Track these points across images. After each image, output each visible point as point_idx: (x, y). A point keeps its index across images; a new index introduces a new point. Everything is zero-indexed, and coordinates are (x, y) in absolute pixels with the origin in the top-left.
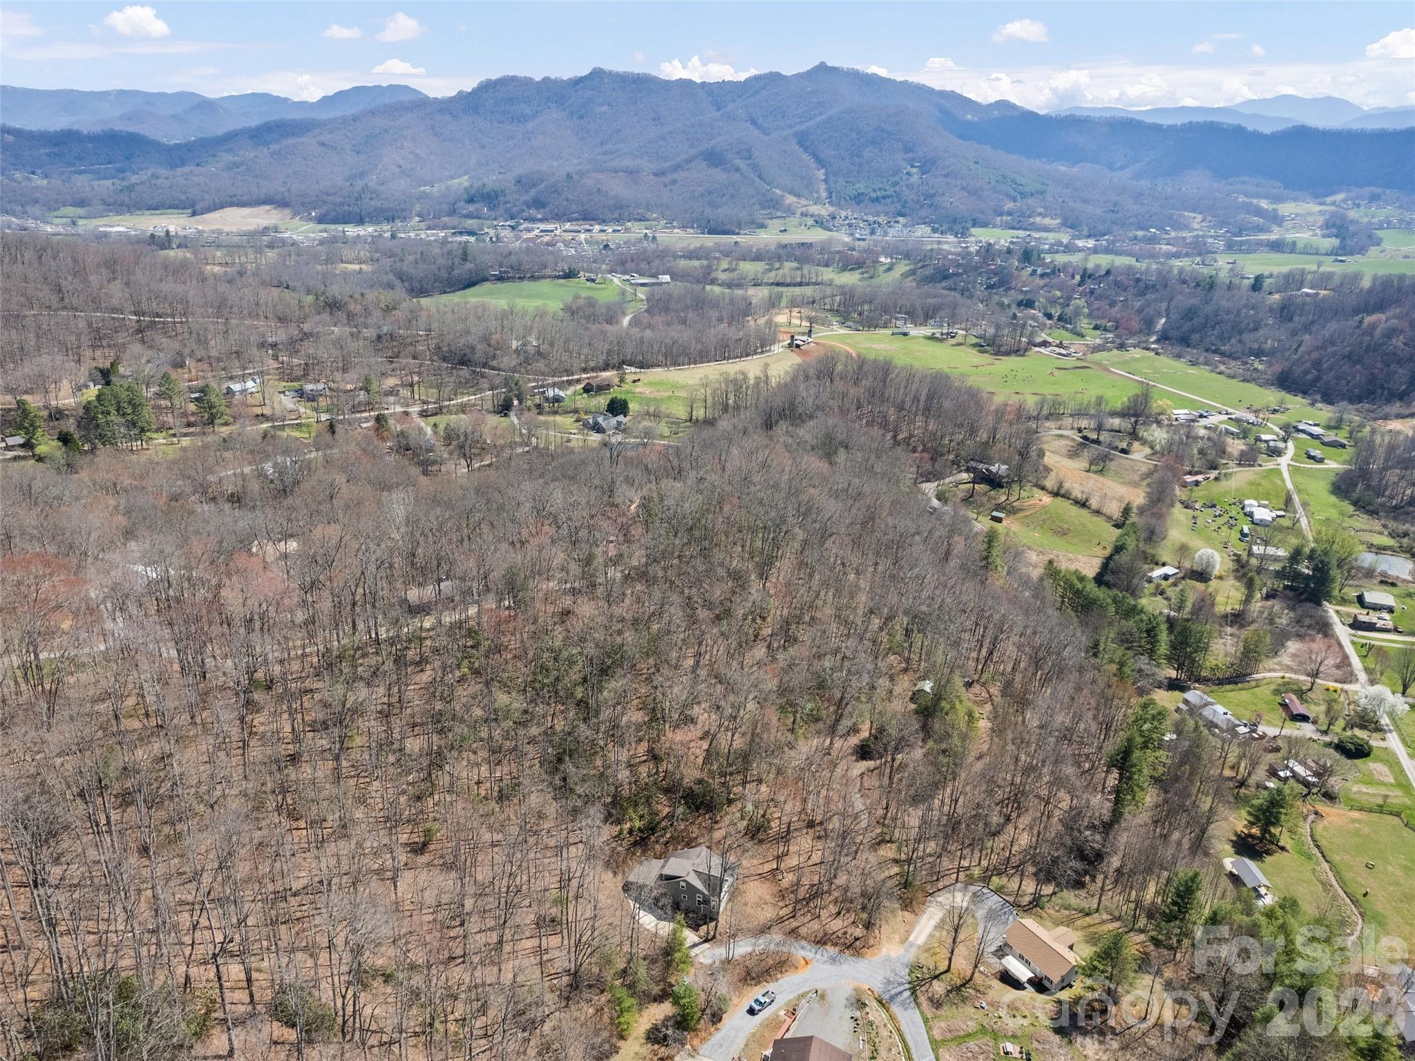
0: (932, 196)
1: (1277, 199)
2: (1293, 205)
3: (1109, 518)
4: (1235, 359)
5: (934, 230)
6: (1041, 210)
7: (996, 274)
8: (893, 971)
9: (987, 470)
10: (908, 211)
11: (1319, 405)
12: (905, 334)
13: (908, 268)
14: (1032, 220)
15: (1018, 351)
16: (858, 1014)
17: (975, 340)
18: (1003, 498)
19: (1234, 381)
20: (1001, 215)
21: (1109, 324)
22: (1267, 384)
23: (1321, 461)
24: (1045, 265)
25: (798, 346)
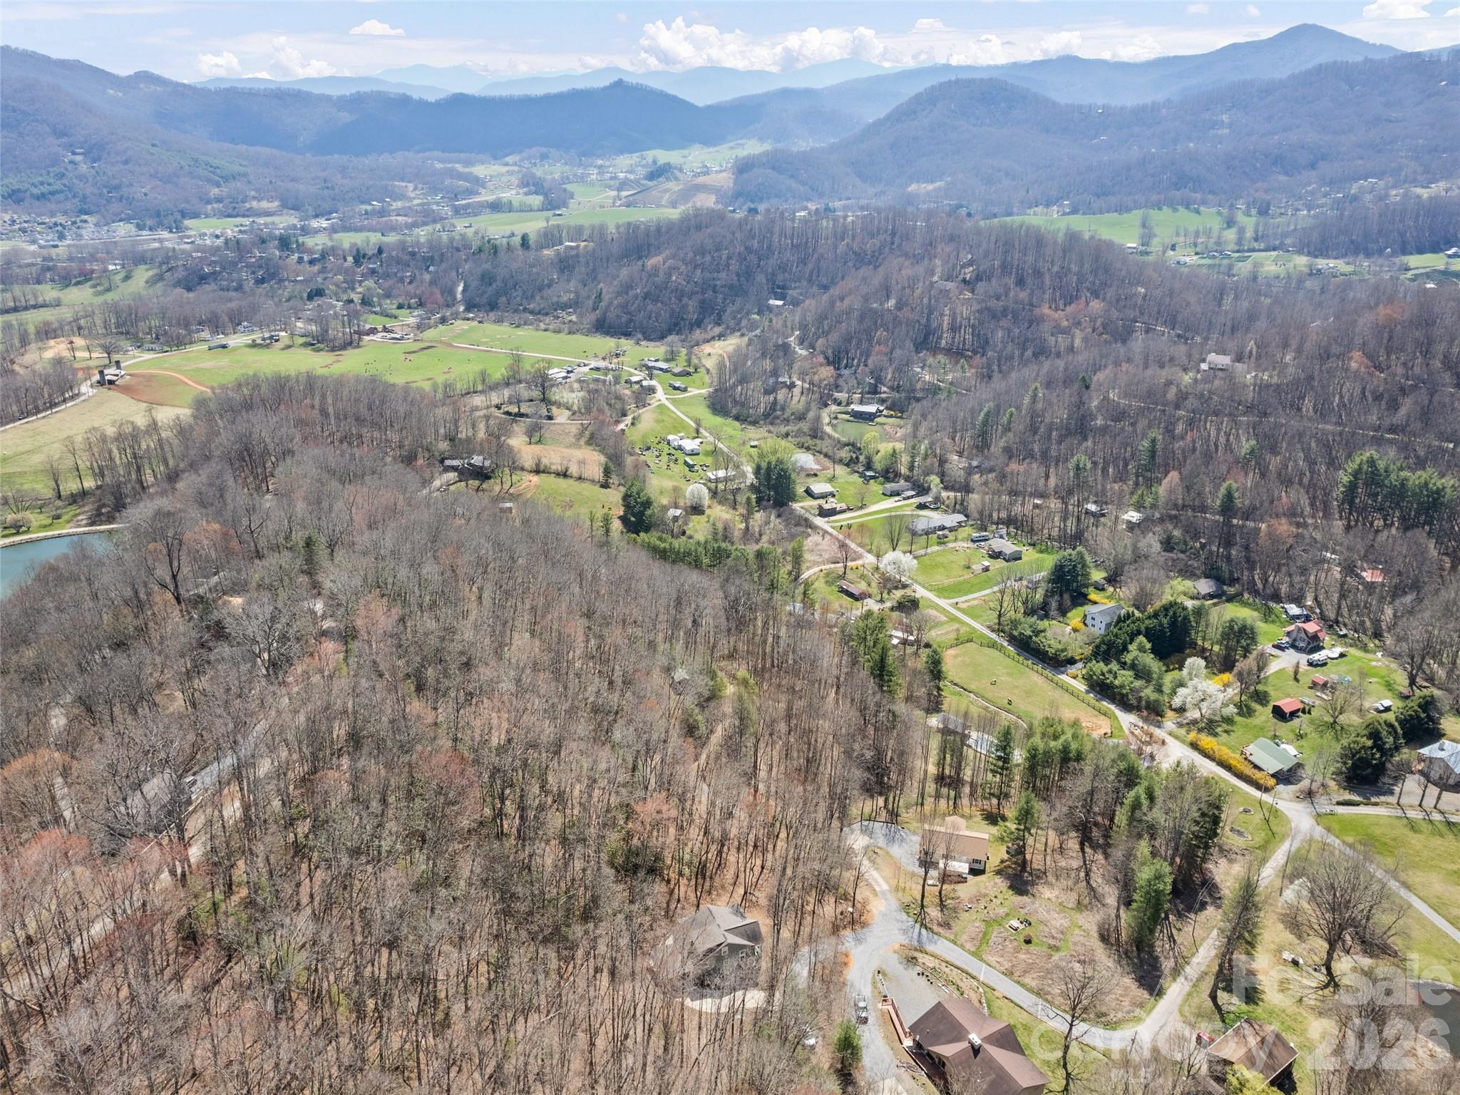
0: (117, 187)
1: (468, 163)
2: (482, 167)
3: (593, 481)
4: (547, 314)
5: (140, 227)
6: (253, 193)
7: (260, 267)
8: (898, 921)
9: (469, 464)
10: (92, 208)
11: (643, 343)
12: (224, 347)
13: (151, 273)
14: (247, 205)
15: (348, 344)
16: (919, 969)
17: (302, 340)
18: (497, 488)
19: (561, 335)
20: (209, 202)
21: (413, 301)
22: (588, 333)
23: (685, 390)
24: (310, 252)
25: (111, 382)
